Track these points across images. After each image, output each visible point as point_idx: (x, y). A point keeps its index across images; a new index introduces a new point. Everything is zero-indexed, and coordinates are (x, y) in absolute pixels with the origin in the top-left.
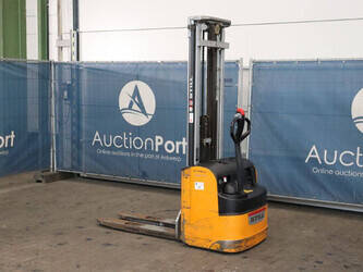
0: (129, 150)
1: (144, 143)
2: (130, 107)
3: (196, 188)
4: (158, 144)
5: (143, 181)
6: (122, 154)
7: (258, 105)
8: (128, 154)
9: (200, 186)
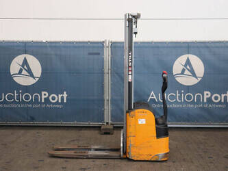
0: (19, 103)
1: (32, 97)
2: (20, 73)
3: (140, 123)
4: (43, 97)
5: (31, 123)
6: (14, 106)
7: (115, 69)
8: (19, 106)
9: (142, 121)
